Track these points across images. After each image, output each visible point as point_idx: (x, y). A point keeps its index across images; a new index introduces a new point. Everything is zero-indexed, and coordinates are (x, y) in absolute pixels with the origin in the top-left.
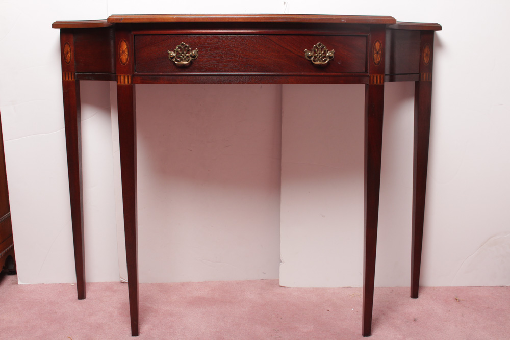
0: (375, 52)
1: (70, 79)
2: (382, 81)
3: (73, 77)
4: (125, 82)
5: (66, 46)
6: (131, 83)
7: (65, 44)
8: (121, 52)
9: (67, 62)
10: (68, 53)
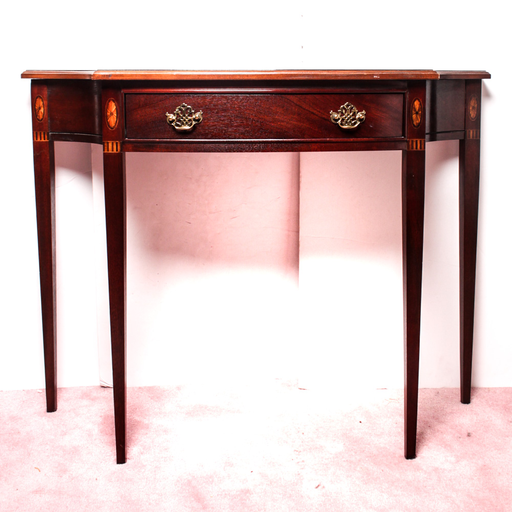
0: (413, 112)
1: (43, 140)
2: (423, 146)
3: (46, 137)
4: (113, 150)
5: (38, 99)
6: (121, 150)
7: (37, 98)
8: (109, 114)
9: (39, 120)
10: (40, 108)
